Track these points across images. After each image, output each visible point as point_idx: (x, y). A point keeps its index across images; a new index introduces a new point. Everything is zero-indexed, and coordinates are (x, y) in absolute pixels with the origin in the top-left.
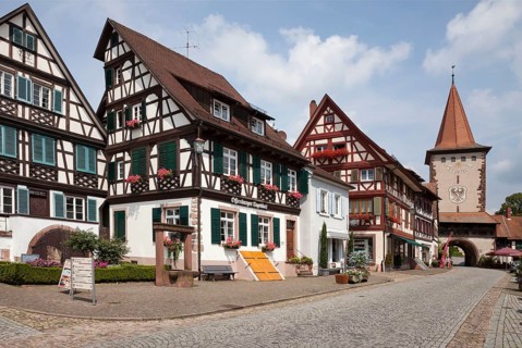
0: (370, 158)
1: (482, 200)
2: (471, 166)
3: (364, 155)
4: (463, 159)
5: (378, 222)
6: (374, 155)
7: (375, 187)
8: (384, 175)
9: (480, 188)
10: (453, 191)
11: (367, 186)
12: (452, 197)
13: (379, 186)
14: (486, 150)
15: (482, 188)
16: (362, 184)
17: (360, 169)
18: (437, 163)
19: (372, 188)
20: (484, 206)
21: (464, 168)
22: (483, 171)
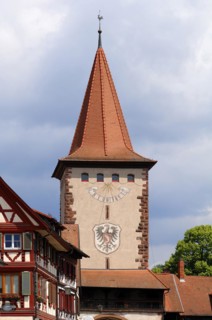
0: (17, 219)
1: (144, 249)
2: (127, 190)
3: (9, 215)
4: (116, 177)
5: (27, 305)
6: (22, 216)
7: (23, 258)
8: (35, 243)
9: (140, 229)
10: (99, 231)
11: (12, 256)
12: (98, 242)
13: (28, 258)
14: (148, 165)
15: (143, 228)
16: (6, 253)
17: (3, 233)
18: (75, 183)
19: (19, 259)
20: (146, 258)
21: (116, 193)
22: (144, 199)
